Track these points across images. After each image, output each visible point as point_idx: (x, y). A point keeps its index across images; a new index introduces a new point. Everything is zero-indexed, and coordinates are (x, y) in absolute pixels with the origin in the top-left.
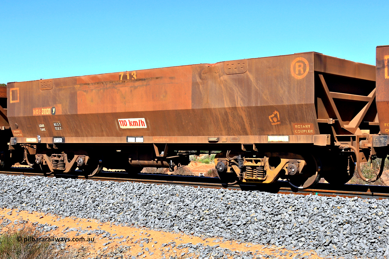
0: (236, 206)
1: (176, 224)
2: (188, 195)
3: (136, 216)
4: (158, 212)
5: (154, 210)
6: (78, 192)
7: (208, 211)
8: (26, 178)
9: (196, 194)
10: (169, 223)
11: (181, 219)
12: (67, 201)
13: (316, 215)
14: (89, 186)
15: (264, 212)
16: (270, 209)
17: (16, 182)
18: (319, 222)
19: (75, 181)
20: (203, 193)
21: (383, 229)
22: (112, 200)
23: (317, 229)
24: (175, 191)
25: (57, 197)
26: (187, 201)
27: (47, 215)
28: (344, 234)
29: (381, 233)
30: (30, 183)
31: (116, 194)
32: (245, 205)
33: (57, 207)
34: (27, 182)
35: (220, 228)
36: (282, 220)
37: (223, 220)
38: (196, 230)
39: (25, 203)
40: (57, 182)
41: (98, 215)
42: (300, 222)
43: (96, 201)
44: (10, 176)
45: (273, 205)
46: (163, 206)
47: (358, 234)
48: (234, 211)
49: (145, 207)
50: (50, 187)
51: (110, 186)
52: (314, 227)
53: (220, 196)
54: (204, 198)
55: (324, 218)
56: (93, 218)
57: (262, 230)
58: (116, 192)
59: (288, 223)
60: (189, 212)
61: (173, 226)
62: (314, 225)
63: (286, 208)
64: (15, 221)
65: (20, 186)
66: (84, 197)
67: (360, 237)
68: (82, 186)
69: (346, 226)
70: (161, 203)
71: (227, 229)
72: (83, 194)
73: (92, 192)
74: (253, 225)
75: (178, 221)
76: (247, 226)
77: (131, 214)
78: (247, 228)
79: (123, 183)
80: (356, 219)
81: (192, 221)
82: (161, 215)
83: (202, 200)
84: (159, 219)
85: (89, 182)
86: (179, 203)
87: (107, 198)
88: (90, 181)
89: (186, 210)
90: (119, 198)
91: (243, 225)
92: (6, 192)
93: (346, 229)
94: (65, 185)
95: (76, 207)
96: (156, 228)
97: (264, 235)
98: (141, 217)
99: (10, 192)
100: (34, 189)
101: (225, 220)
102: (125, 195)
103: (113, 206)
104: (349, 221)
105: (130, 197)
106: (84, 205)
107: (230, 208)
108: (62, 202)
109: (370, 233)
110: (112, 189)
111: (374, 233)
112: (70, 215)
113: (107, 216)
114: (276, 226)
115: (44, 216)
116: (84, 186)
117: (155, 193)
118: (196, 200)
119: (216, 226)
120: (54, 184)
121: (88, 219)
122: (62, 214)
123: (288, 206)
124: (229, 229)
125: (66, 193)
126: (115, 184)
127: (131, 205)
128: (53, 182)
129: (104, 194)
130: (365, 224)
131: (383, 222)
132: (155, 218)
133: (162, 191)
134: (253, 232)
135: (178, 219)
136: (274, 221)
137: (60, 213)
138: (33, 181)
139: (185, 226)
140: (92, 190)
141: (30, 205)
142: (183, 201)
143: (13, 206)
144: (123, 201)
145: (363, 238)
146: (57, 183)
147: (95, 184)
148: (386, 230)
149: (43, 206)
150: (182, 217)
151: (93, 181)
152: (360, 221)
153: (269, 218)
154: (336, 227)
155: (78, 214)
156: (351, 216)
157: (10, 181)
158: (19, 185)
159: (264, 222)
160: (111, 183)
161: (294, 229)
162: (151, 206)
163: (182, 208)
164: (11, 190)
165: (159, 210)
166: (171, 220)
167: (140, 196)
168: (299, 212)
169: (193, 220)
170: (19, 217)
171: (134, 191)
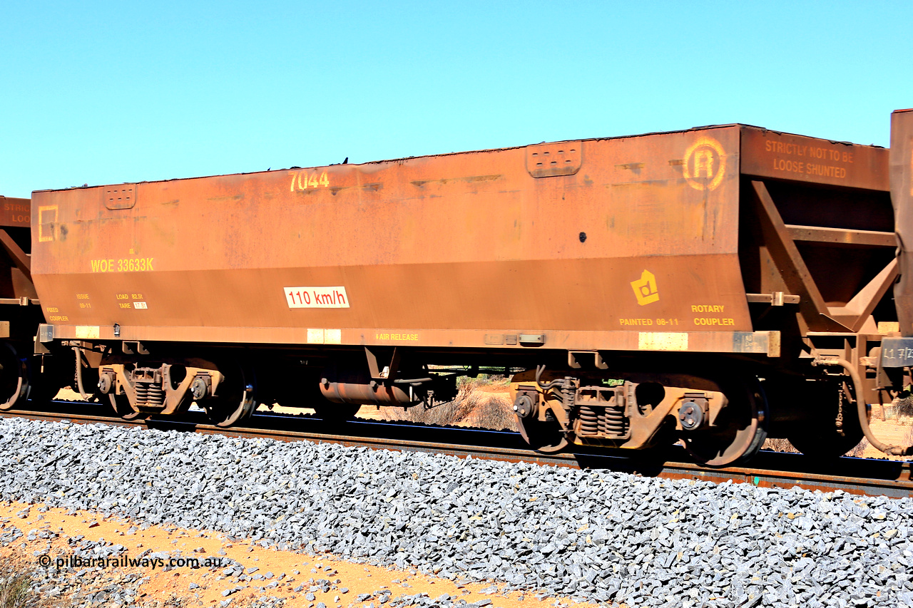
0: (547, 507)
1: (402, 547)
2: (440, 475)
3: (313, 526)
4: (364, 516)
5: (356, 513)
6: (187, 464)
7: (481, 516)
8: (73, 428)
9: (459, 475)
10: (387, 546)
11: (415, 534)
12: (159, 486)
13: (733, 532)
14: (215, 450)
15: (612, 521)
16: (627, 516)
17: (49, 438)
18: (737, 550)
19: (185, 436)
20: (475, 472)
21: (891, 573)
22: (262, 486)
23: (732, 567)
24: (413, 465)
25: (138, 475)
26: (436, 492)
27: (109, 520)
28: (795, 583)
29: (884, 582)
30: (80, 440)
31: (274, 471)
32: (570, 505)
33: (134, 501)
34: (74, 438)
35: (503, 559)
36: (650, 542)
37: (513, 540)
38: (447, 563)
39: (63, 489)
40: (143, 439)
41: (225, 521)
42: (694, 550)
43: (226, 488)
44: (36, 423)
45: (635, 506)
46: (378, 502)
47: (827, 584)
48: (543, 518)
49: (337, 503)
50: (126, 451)
51: (263, 451)
52: (724, 562)
53: (515, 480)
54: (476, 484)
55: (753, 541)
56: (214, 528)
57: (599, 566)
58: (274, 466)
59: (665, 552)
60: (436, 519)
61: (396, 552)
62: (725, 558)
63: (665, 514)
64: (30, 532)
65: (56, 448)
66: (200, 476)
67: (832, 591)
68: (197, 449)
69: (804, 561)
70: (375, 496)
71: (518, 561)
72: (197, 469)
73: (220, 465)
74: (582, 553)
75: (408, 540)
76: (567, 556)
77: (303, 521)
78: (568, 562)
79: (295, 444)
80: (829, 546)
81: (441, 541)
82: (372, 525)
83: (470, 490)
84: (366, 534)
85: (216, 441)
86: (416, 494)
87: (251, 480)
88: (219, 438)
89: (431, 512)
90: (278, 481)
91: (559, 553)
92: (21, 462)
93: (800, 571)
94: (160, 446)
95: (179, 501)
96: (355, 555)
97: (604, 578)
98: (323, 530)
99: (32, 461)
100: (86, 456)
101: (516, 541)
102: (293, 475)
103: (264, 500)
104: (810, 551)
105: (304, 479)
106: (197, 496)
107: (533, 510)
108: (148, 487)
109: (857, 583)
110: (267, 460)
111: (868, 582)
112: (161, 521)
113: (247, 524)
114: (634, 557)
115: (100, 521)
116: (202, 451)
117: (365, 471)
118: (456, 490)
119: (494, 554)
120: (134, 445)
121: (203, 532)
122: (144, 517)
123: (670, 509)
124: (524, 562)
125: (158, 468)
126: (275, 447)
127: (305, 499)
128: (131, 440)
129: (247, 470)
130: (848, 559)
131: (895, 555)
132: (357, 532)
133: (381, 465)
134: (579, 570)
135: (409, 535)
136: (632, 545)
137: (140, 515)
138: (87, 436)
139: (423, 552)
140: (219, 461)
141: (75, 494)
142: (427, 492)
143: (33, 497)
144: (287, 488)
145: (838, 594)
146: (142, 441)
147: (228, 445)
148: (896, 575)
149: (103, 497)
150: (420, 530)
151: (225, 437)
152: (838, 551)
153: (621, 538)
154: (776, 564)
155: (181, 519)
156: (816, 538)
157: (34, 434)
158: (54, 446)
159: (607, 548)
160: (266, 444)
161: (676, 566)
162: (351, 503)
163: (421, 509)
164: (35, 456)
165: (367, 511)
166: (392, 538)
167: (328, 476)
168: (694, 524)
169: (444, 539)
170: (42, 524)
171: (316, 463)
